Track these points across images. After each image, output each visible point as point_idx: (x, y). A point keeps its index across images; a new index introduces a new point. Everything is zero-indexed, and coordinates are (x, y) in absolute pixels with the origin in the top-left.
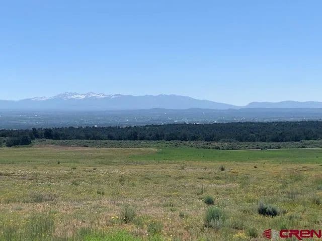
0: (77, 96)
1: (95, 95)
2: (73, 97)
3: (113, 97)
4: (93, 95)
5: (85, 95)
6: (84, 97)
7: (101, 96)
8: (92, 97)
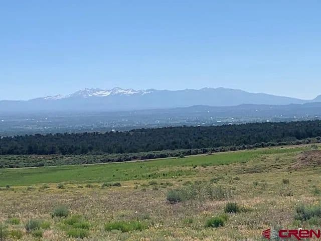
0: (101, 92)
1: (123, 91)
2: (95, 94)
3: (145, 93)
4: (120, 91)
5: (109, 91)
6: (109, 94)
7: (130, 92)
8: (119, 94)
